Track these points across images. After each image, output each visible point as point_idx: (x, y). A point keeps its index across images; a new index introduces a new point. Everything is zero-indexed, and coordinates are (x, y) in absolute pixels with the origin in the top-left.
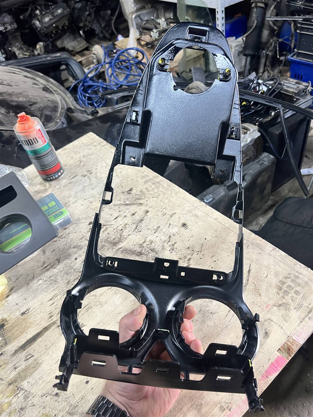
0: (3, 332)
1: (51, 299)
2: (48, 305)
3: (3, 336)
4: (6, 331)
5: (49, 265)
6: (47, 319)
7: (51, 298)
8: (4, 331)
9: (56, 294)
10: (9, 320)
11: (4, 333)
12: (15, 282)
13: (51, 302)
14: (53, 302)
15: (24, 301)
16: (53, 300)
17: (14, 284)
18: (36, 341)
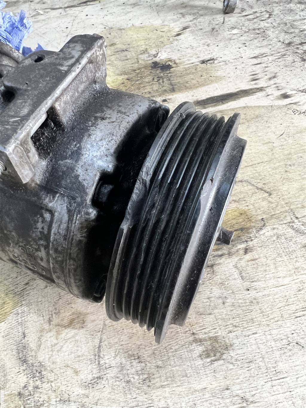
0: (169, 75)
1: (255, 57)
2: (251, 64)
3: (169, 80)
4: (174, 75)
5: (251, 14)
6: (248, 80)
7: (255, 55)
8: (171, 74)
9: (265, 54)
10: (180, 63)
11: (171, 76)
12: (191, 21)
13: (255, 61)
14: (259, 62)
15: (206, 47)
16: (259, 59)
17: (190, 23)
18: (227, 102)
